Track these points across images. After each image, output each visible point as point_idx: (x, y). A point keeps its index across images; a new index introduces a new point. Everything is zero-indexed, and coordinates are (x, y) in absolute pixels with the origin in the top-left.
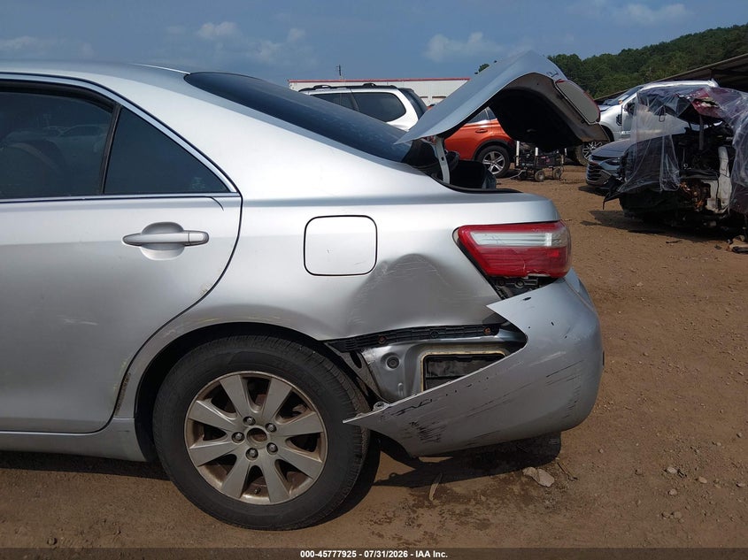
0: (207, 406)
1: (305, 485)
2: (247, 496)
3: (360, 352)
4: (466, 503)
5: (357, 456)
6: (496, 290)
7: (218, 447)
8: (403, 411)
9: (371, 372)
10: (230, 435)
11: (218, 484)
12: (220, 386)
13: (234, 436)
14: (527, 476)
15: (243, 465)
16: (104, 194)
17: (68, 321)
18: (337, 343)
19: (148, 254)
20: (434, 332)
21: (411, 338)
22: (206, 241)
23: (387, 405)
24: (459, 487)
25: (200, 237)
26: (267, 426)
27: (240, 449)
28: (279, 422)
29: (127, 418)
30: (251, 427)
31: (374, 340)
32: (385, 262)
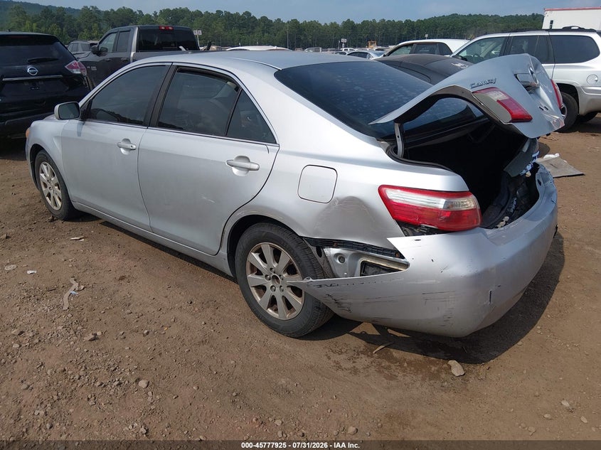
0: (256, 256)
1: (295, 314)
2: (270, 311)
3: (323, 248)
4: (392, 363)
5: (317, 307)
6: (402, 229)
7: (260, 280)
8: (320, 286)
9: (328, 262)
10: (264, 275)
11: (258, 299)
12: (261, 248)
13: (266, 276)
14: (448, 365)
15: (269, 293)
16: (226, 136)
17: (204, 198)
18: (309, 240)
19: (235, 171)
20: (365, 247)
21: (352, 248)
22: (257, 170)
23: (311, 280)
24: (396, 354)
25: (256, 167)
26: (280, 276)
27: (269, 284)
28: (285, 275)
29: (224, 252)
30: (274, 274)
31: (332, 243)
32: (337, 198)
